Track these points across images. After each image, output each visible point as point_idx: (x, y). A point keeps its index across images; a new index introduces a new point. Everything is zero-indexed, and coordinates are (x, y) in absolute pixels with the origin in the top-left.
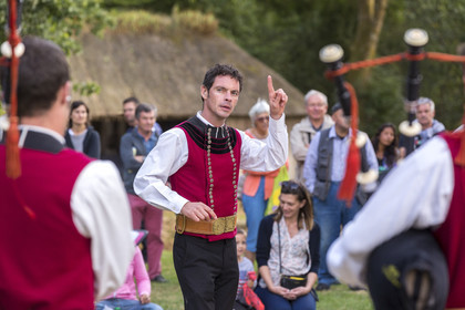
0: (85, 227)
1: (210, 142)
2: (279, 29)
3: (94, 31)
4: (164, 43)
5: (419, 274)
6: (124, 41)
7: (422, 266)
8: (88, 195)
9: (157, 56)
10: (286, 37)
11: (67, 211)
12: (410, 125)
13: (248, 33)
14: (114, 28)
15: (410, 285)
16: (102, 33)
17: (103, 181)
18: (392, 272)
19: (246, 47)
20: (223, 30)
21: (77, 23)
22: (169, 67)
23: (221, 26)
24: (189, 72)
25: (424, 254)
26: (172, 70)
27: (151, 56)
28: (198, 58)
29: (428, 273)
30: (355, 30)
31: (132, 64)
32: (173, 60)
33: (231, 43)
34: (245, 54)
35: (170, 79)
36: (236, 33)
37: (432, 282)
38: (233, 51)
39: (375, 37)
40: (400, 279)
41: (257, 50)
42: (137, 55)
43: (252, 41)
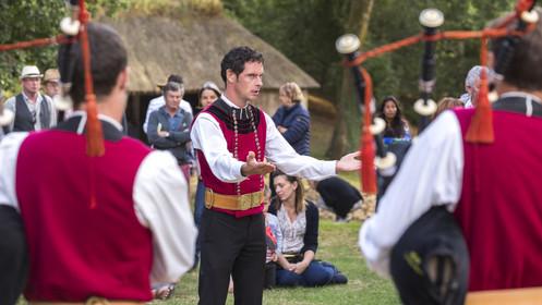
0: (147, 221)
1: (236, 123)
2: (279, 10)
3: (109, 14)
4: (174, 24)
5: (441, 260)
6: (137, 23)
7: (443, 251)
8: (150, 187)
9: (168, 36)
10: (285, 18)
11: (130, 202)
12: (425, 104)
13: (250, 13)
14: (127, 10)
15: (432, 272)
16: (116, 15)
17: (163, 172)
18: (413, 258)
19: (248, 26)
20: (227, 11)
21: (93, 7)
22: (178, 46)
23: (226, 7)
24: (197, 50)
25: (444, 238)
26: (182, 49)
27: (162, 36)
28: (205, 37)
29: (450, 258)
30: (348, 11)
31: (145, 44)
32: (182, 40)
33: (236, 23)
34: (248, 33)
35: (180, 58)
36: (239, 14)
37: (454, 266)
38: (237, 31)
39: (367, 16)
40: (422, 266)
41: (259, 29)
42: (149, 35)
43: (254, 21)
